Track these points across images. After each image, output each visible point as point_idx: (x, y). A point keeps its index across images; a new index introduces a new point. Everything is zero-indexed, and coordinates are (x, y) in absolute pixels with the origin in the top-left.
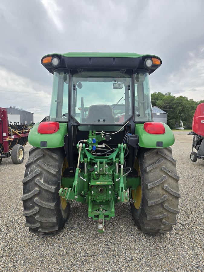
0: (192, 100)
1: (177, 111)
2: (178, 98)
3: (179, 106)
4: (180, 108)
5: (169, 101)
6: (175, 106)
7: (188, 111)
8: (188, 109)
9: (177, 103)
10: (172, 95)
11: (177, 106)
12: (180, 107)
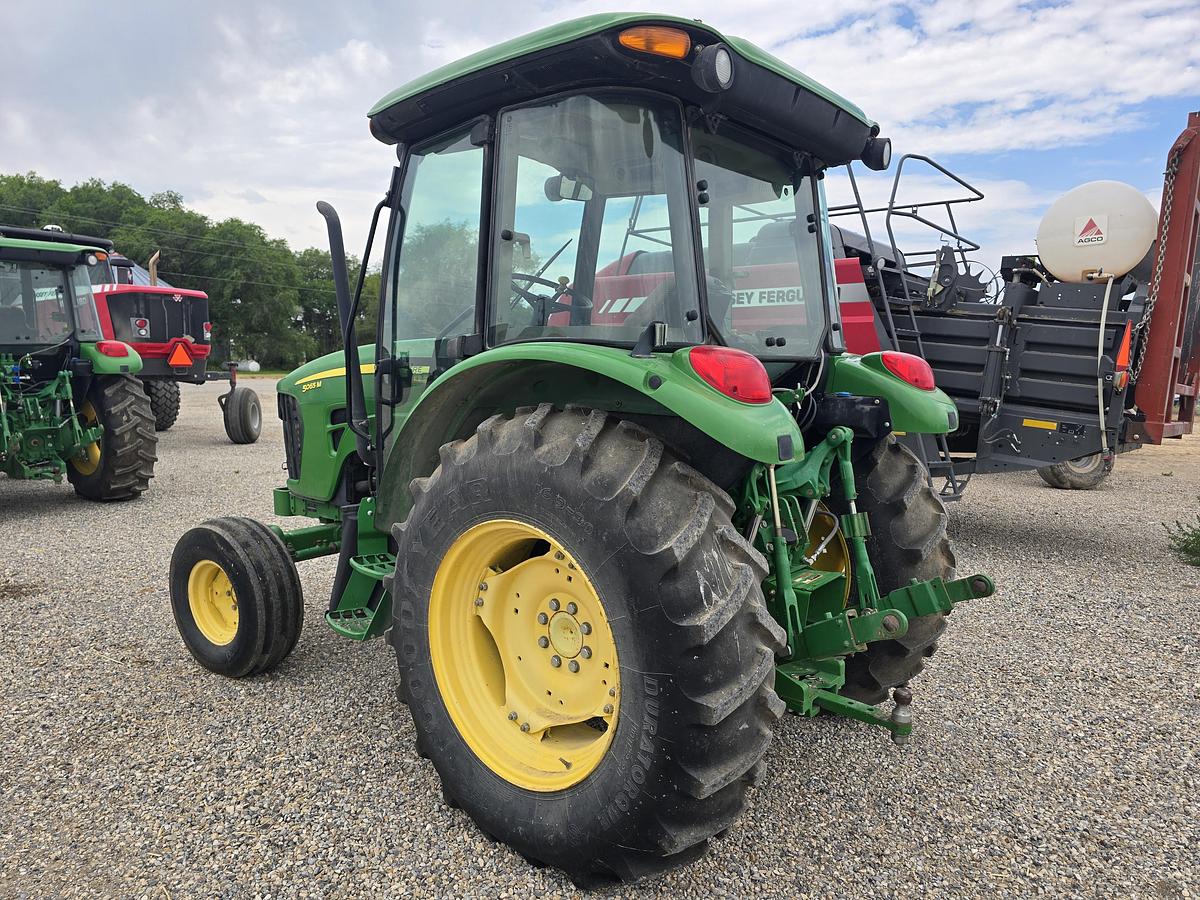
0: (282, 242)
1: (225, 284)
2: (220, 225)
3: (230, 261)
4: (236, 272)
5: (180, 233)
6: (212, 262)
7: (274, 291)
8: (273, 281)
9: (223, 249)
10: (186, 207)
11: (225, 265)
12: (236, 267)
